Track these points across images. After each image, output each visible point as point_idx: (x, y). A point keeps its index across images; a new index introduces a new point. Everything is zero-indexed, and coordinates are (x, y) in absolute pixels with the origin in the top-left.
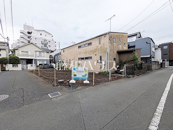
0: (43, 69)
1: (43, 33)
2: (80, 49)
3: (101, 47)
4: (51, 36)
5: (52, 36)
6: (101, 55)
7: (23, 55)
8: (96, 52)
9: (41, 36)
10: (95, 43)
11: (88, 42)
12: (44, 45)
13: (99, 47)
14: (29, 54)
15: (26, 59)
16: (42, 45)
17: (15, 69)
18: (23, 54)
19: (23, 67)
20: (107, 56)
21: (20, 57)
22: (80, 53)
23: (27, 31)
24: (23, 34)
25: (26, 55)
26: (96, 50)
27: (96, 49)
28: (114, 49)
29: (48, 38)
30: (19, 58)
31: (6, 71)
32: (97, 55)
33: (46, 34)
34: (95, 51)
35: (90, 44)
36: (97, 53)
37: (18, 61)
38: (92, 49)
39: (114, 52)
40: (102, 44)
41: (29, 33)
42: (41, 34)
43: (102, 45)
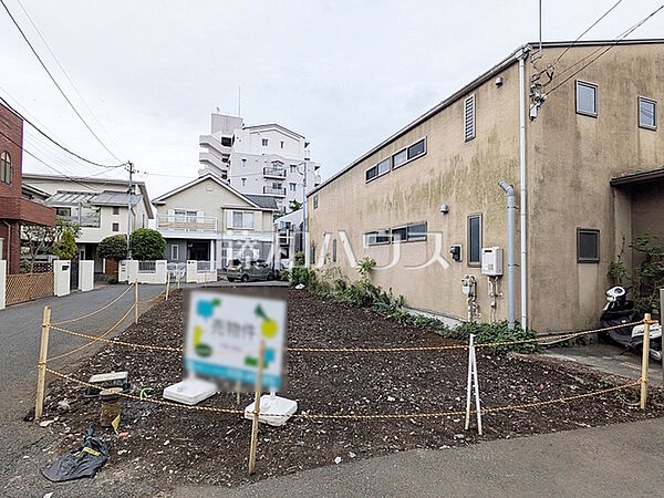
0: (243, 281)
1: (271, 136)
2: (374, 184)
3: (476, 162)
4: (303, 142)
5: (306, 145)
6: (474, 212)
7: (178, 227)
8: (447, 194)
9: (264, 150)
10: (445, 141)
11: (408, 142)
12: (271, 183)
13: (467, 161)
14: (199, 221)
15: (189, 241)
16: (265, 184)
17: (147, 277)
18: (180, 220)
19: (175, 272)
20: (517, 215)
21: (165, 234)
22: (373, 207)
23: (219, 136)
24: (206, 150)
25: (186, 226)
26: (449, 179)
27: (449, 177)
28: (578, 167)
29: (291, 153)
30: (159, 235)
31: (121, 283)
32: (453, 211)
33: (284, 139)
34: (443, 187)
35: (417, 151)
36: (452, 202)
37: (155, 248)
38: (425, 179)
39: (576, 186)
40: (481, 136)
41: (227, 142)
42: (265, 142)
43: (485, 147)
